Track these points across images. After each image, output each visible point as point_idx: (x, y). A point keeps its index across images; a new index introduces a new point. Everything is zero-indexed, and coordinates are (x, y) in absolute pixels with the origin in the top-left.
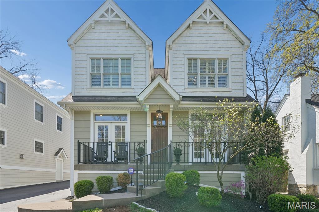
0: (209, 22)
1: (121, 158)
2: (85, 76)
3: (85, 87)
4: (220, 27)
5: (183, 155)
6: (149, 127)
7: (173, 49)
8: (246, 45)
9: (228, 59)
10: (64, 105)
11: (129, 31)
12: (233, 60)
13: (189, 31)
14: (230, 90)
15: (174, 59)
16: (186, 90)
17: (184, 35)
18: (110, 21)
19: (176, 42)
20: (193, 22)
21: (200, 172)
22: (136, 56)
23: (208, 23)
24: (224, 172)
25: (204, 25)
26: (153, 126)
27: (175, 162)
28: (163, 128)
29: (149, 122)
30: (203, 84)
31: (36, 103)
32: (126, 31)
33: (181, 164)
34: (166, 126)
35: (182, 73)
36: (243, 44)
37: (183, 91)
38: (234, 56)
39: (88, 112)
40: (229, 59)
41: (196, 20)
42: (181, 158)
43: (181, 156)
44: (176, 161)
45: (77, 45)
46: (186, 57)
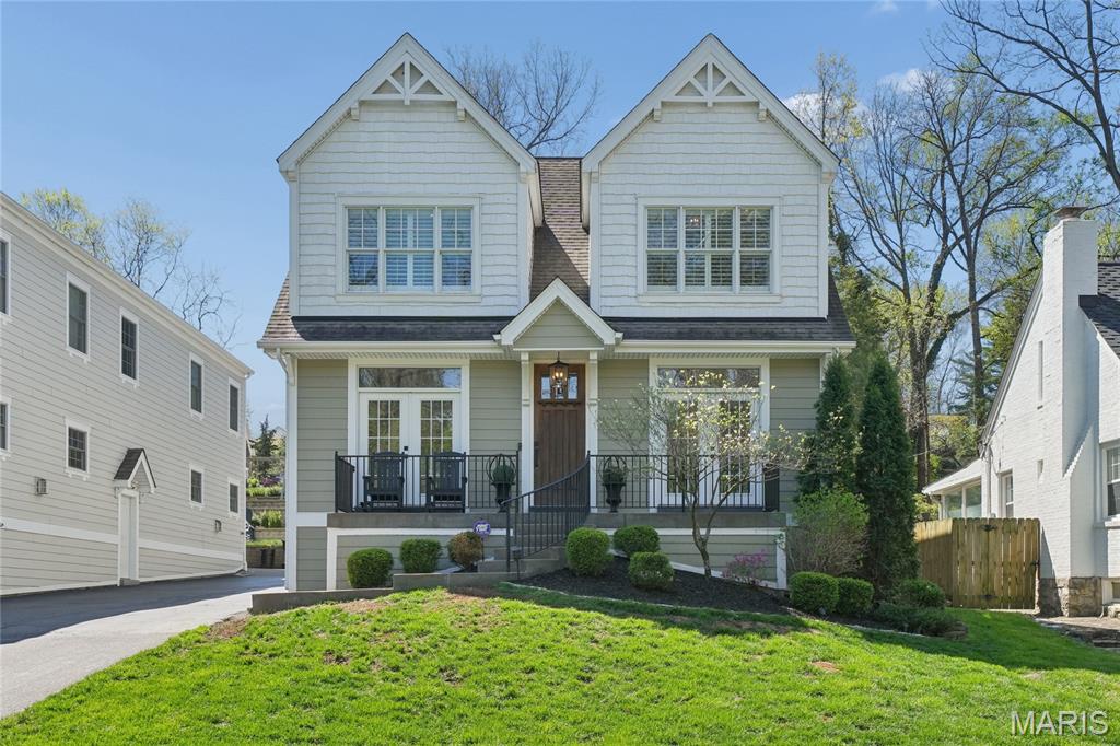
0: (714, 104)
1: (445, 496)
2: (331, 260)
3: (330, 291)
4: (748, 115)
5: (629, 485)
6: (528, 405)
7: (603, 179)
8: (825, 169)
9: (772, 207)
10: (278, 350)
11: (467, 127)
12: (787, 211)
13: (651, 126)
14: (777, 299)
15: (606, 210)
16: (641, 299)
17: (637, 138)
18: (407, 103)
19: (613, 159)
20: (663, 104)
21: (660, 532)
22: (488, 199)
23: (710, 105)
24: (713, 531)
25: (699, 109)
26: (539, 402)
27: (607, 505)
28: (571, 407)
29: (527, 393)
30: (695, 278)
31: (71, 285)
32: (457, 127)
33: (621, 511)
34: (580, 402)
35: (631, 250)
36: (819, 164)
37: (633, 301)
38: (789, 200)
39: (341, 364)
40: (776, 208)
41: (671, 98)
42: (622, 495)
43: (623, 488)
44: (608, 502)
45: (305, 167)
46: (642, 202)
